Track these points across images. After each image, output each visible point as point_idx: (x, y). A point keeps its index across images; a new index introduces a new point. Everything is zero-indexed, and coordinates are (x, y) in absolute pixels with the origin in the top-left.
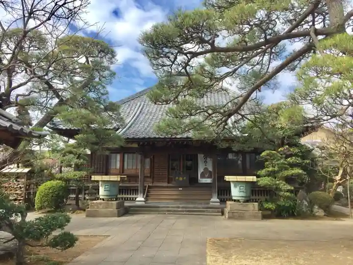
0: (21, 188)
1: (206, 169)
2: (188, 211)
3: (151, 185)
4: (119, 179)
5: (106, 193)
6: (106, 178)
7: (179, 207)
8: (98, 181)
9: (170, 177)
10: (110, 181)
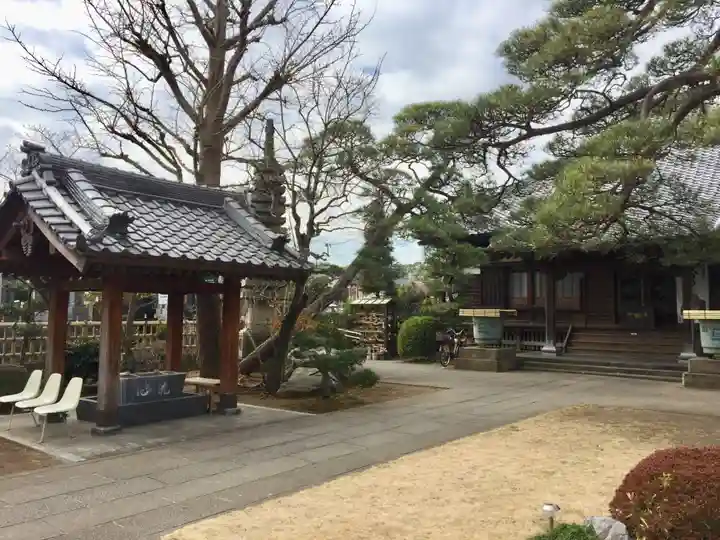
0: (381, 325)
2: (625, 372)
3: (578, 325)
4: (498, 315)
5: (482, 336)
6: (480, 312)
7: (608, 364)
8: (469, 318)
10: (487, 317)
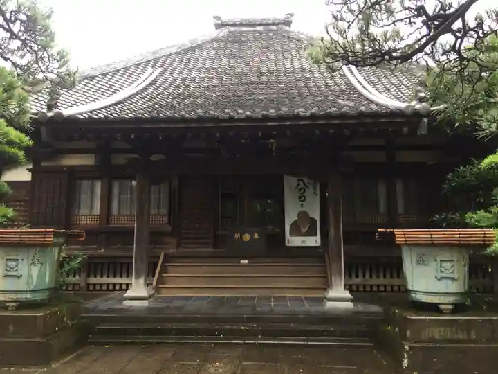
1: (303, 215)
3: (172, 251)
9: (220, 232)
